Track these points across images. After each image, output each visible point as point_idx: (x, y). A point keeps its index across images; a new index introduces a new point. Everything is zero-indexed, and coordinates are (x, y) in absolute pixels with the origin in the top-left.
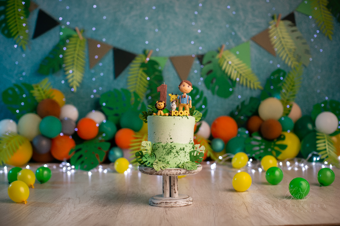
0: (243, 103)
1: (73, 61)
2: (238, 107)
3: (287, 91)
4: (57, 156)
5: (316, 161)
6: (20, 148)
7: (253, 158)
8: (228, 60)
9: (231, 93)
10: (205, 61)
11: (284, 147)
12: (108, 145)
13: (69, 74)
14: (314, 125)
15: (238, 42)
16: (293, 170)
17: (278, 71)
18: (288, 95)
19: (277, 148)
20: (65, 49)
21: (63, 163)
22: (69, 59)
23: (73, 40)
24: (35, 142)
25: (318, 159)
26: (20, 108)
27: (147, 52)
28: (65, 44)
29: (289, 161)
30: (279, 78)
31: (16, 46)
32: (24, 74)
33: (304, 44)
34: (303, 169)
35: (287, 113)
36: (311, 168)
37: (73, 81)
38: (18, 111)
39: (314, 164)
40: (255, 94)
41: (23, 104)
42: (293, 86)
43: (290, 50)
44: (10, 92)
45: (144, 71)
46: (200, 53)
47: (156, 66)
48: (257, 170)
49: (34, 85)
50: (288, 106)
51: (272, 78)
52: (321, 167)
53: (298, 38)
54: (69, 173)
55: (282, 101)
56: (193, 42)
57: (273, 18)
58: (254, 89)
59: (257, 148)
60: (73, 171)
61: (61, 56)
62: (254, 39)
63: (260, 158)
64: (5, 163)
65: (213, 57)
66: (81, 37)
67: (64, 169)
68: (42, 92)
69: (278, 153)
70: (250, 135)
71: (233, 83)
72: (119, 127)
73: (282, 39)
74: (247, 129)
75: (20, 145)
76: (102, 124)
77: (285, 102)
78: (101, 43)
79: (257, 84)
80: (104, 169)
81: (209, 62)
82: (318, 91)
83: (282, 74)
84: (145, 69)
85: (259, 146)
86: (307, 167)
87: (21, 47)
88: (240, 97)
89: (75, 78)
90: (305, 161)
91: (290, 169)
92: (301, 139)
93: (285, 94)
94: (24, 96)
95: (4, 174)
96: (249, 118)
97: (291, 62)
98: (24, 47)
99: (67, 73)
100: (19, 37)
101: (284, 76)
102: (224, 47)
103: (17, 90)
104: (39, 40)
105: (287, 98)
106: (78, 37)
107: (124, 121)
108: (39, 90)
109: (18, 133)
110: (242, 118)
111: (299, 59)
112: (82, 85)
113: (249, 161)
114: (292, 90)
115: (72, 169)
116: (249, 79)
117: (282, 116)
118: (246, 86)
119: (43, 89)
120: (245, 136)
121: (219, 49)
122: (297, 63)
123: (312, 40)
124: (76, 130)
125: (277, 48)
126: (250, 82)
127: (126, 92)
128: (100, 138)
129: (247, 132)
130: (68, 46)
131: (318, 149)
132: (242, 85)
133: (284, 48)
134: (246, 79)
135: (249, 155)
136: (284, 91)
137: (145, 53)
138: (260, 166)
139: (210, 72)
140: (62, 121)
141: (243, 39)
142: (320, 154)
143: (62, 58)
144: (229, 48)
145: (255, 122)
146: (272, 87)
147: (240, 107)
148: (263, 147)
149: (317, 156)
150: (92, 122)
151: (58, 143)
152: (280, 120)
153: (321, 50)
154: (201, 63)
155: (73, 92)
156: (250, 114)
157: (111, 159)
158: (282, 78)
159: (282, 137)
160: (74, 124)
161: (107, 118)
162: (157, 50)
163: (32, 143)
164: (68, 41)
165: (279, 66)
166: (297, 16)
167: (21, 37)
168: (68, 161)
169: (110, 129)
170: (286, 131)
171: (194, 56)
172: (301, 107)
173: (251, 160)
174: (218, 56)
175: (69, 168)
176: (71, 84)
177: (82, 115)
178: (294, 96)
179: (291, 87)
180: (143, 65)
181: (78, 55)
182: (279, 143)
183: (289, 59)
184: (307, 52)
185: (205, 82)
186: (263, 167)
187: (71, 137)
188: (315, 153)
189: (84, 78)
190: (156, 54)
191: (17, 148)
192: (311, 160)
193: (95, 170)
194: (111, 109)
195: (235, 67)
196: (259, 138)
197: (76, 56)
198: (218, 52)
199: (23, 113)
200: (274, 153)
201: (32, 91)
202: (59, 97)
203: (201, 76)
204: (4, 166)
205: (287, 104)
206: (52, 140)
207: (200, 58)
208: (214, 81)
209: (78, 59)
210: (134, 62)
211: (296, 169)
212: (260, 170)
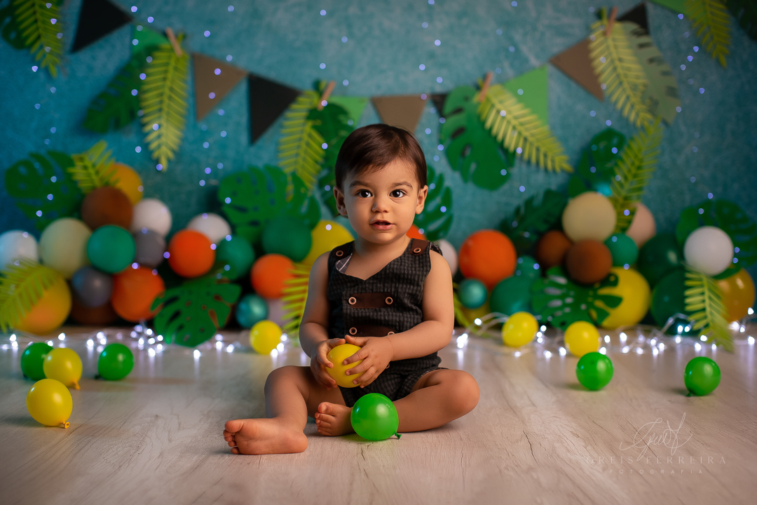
0: (529, 202)
1: (161, 102)
2: (518, 210)
3: (626, 178)
4: (124, 312)
5: (684, 334)
6: (45, 294)
7: (548, 325)
8: (498, 106)
9: (504, 179)
10: (448, 108)
11: (615, 302)
12: (237, 290)
13: (152, 131)
14: (681, 255)
15: (521, 66)
16: (632, 352)
17: (608, 134)
18: (627, 186)
19: (599, 304)
20: (143, 77)
21: (139, 328)
22: (151, 99)
23: (161, 57)
24: (78, 282)
25: (687, 329)
26: (45, 206)
27: (323, 85)
28: (143, 66)
29: (625, 331)
30: (608, 149)
31: (35, 69)
32: (53, 130)
33: (665, 73)
34: (655, 352)
35: (623, 227)
36: (671, 350)
37: (159, 147)
38: (39, 213)
39: (678, 339)
40: (555, 183)
41: (50, 197)
42: (639, 168)
43: (634, 87)
44: (22, 170)
45: (315, 127)
46: (439, 89)
47: (342, 118)
48: (555, 352)
49: (74, 156)
50: (627, 212)
51: (594, 148)
52: (693, 347)
53: (651, 61)
54: (152, 353)
55: (614, 201)
56: (422, 67)
57: (599, 15)
58: (554, 171)
59: (558, 303)
60: (160, 347)
61: (134, 92)
62: (557, 62)
63: (564, 325)
64: (12, 327)
65: (467, 99)
66: (179, 50)
67: (141, 341)
68: (92, 171)
69: (604, 315)
70: (543, 272)
71: (509, 157)
72: (259, 251)
73: (617, 63)
74: (538, 259)
75: (45, 288)
76: (222, 244)
77: (620, 203)
78: (222, 65)
79: (560, 160)
80: (226, 343)
81: (458, 111)
82: (693, 180)
83: (615, 141)
84: (319, 123)
85: (562, 297)
86: (662, 346)
87: (47, 70)
88: (522, 189)
89: (163, 139)
90: (660, 334)
91: (626, 350)
92: (652, 283)
93: (621, 185)
94: (54, 179)
95: (10, 351)
96: (541, 235)
97: (636, 114)
98: (53, 70)
99: (147, 129)
100: (42, 47)
101: (619, 147)
102: (492, 77)
103: (37, 165)
104: (85, 55)
105: (624, 193)
106: (172, 50)
107: (270, 239)
108: (85, 168)
109: (41, 262)
110: (527, 235)
111: (653, 106)
112: (179, 154)
113: (539, 330)
114: (635, 176)
115: (157, 343)
116: (543, 150)
117: (614, 234)
118: (538, 163)
119: (94, 166)
120: (531, 275)
121: (480, 81)
122: (649, 116)
123: (683, 67)
124: (167, 255)
125: (606, 82)
126: (545, 156)
127: (276, 172)
128: (219, 276)
129: (536, 266)
130: (150, 71)
131: (689, 308)
132: (529, 162)
133: (621, 83)
134: (538, 150)
135: (539, 317)
136: (619, 177)
138: (562, 344)
139: (459, 132)
140: (136, 236)
141: (533, 61)
142: (692, 319)
143: (137, 96)
144: (502, 81)
145: (554, 246)
146: (593, 170)
147: (522, 211)
148: (569, 300)
149: (685, 323)
150: (202, 239)
151: (128, 285)
152: (607, 242)
153: (702, 91)
154: (441, 113)
155: (159, 172)
156: (543, 227)
157: (242, 320)
158: (615, 150)
159: (612, 279)
160: (161, 242)
161: (233, 229)
162: (346, 83)
163: (70, 283)
164: (149, 60)
165: (609, 123)
166: (652, 12)
167: (47, 49)
168: (150, 324)
169: (241, 254)
170: (620, 265)
171: (424, 97)
172: (655, 214)
173: (544, 328)
174: (477, 98)
175: (152, 341)
176: (156, 155)
177: (180, 223)
178: (640, 189)
179: (634, 170)
180: (313, 114)
181: (171, 89)
182: (606, 291)
183: (632, 106)
184: (672, 92)
185: (447, 153)
186: (568, 345)
187: (154, 273)
188: (682, 316)
189: (183, 140)
190: (343, 91)
191: (38, 296)
192: (672, 332)
193: (207, 346)
194: (242, 210)
195: (514, 122)
196: (562, 280)
197: (167, 91)
198: (478, 88)
199: (50, 217)
200: (594, 314)
201: (71, 170)
202: (128, 182)
203: (441, 142)
204: (10, 333)
205: (624, 206)
206: (114, 279)
207: (439, 101)
208: (468, 152)
209: (170, 98)
210: (294, 106)
211: (640, 351)
212: (563, 352)
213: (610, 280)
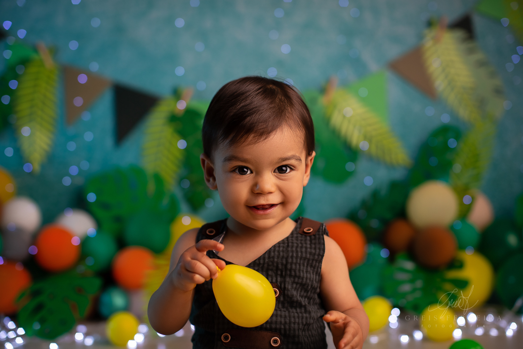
0: (375, 194)
2: (364, 202)
7: (401, 309)
9: (350, 174)
11: (463, 284)
12: (97, 283)
15: (361, 69)
16: (486, 334)
17: (444, 129)
19: (448, 286)
22: (23, 107)
27: (181, 90)
29: (473, 311)
33: (493, 74)
34: (509, 333)
35: (464, 212)
36: (522, 329)
40: (398, 175)
48: (411, 336)
50: (467, 200)
57: (430, 24)
59: (407, 288)
60: (19, 342)
66: (49, 62)
69: (454, 298)
70: (392, 259)
71: (352, 153)
72: (121, 244)
74: (385, 244)
76: (86, 241)
77: (461, 191)
78: (89, 74)
80: (86, 335)
83: (452, 133)
85: (412, 281)
90: (509, 315)
91: (479, 332)
92: (496, 266)
96: (387, 224)
97: (465, 113)
101: (457, 139)
102: (336, 81)
105: (464, 180)
106: (42, 63)
107: (132, 231)
110: (375, 223)
111: (481, 104)
112: (51, 159)
113: (392, 312)
115: (17, 336)
117: (457, 220)
120: (381, 262)
121: (324, 84)
124: (33, 250)
125: (440, 84)
127: (137, 172)
128: (82, 268)
129: (384, 253)
130: (22, 78)
133: (453, 88)
135: (392, 300)
136: (457, 167)
137: (177, 94)
138: (418, 327)
141: (373, 66)
143: (9, 105)
144: (345, 85)
145: (400, 234)
146: (433, 160)
147: (369, 202)
148: (419, 284)
150: (67, 235)
152: (452, 228)
156: (389, 215)
157: (104, 310)
158: (452, 143)
160: (28, 239)
161: (99, 224)
162: (203, 86)
166: (479, 23)
168: (14, 318)
169: (103, 248)
170: (462, 247)
173: (397, 311)
174: (322, 101)
175: (11, 335)
177: (49, 217)
179: (472, 159)
180: (173, 119)
182: (453, 274)
184: (498, 92)
186: (424, 328)
187: (19, 268)
190: (200, 95)
193: (66, 339)
194: (105, 206)
196: (409, 265)
198: (323, 91)
205: (464, 193)
211: (494, 333)
212: (418, 335)
213: (456, 264)
